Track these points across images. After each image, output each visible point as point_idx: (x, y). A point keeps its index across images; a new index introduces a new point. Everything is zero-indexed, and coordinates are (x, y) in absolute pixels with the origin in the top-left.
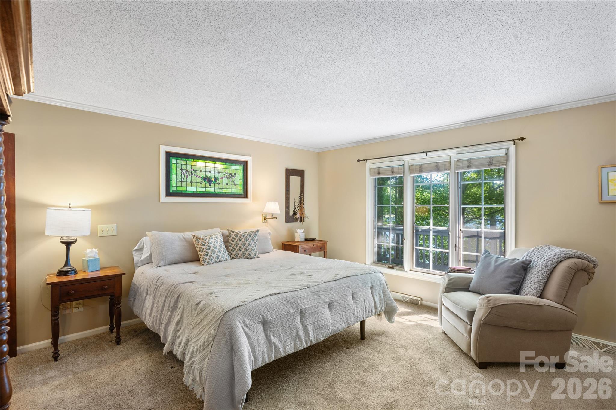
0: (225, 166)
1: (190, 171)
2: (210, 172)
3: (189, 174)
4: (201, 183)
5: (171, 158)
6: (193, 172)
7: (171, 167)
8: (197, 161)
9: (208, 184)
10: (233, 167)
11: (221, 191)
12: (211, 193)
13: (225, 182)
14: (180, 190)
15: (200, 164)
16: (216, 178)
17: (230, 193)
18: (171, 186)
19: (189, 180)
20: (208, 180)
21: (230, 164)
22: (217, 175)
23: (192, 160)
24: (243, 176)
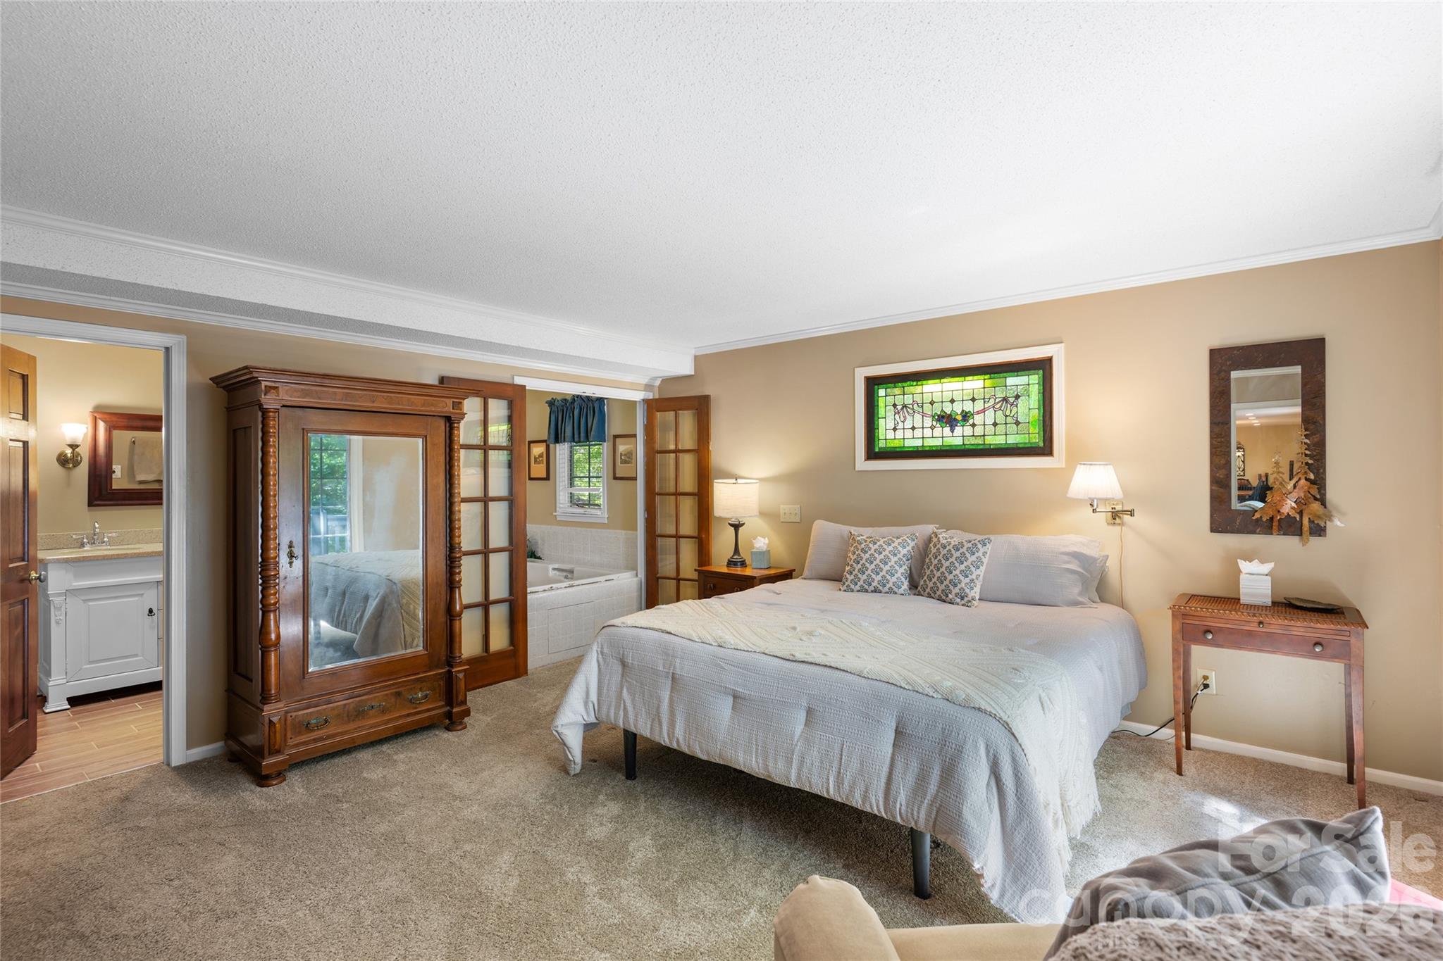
0: (988, 383)
1: (911, 406)
2: (952, 401)
3: (908, 412)
4: (932, 428)
5: (876, 387)
6: (915, 406)
7: (876, 404)
8: (924, 382)
9: (947, 430)
10: (1012, 381)
11: (980, 441)
12: (954, 448)
13: (990, 421)
14: (892, 445)
15: (931, 388)
16: (967, 413)
17: (1003, 446)
18: (876, 440)
19: (908, 424)
20: (947, 420)
21: (1001, 375)
22: (968, 407)
23: (915, 383)
24: (1041, 399)
